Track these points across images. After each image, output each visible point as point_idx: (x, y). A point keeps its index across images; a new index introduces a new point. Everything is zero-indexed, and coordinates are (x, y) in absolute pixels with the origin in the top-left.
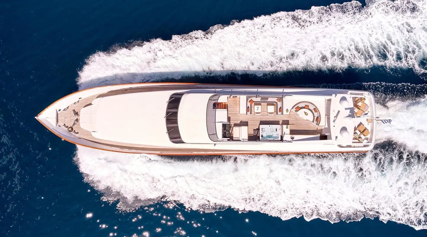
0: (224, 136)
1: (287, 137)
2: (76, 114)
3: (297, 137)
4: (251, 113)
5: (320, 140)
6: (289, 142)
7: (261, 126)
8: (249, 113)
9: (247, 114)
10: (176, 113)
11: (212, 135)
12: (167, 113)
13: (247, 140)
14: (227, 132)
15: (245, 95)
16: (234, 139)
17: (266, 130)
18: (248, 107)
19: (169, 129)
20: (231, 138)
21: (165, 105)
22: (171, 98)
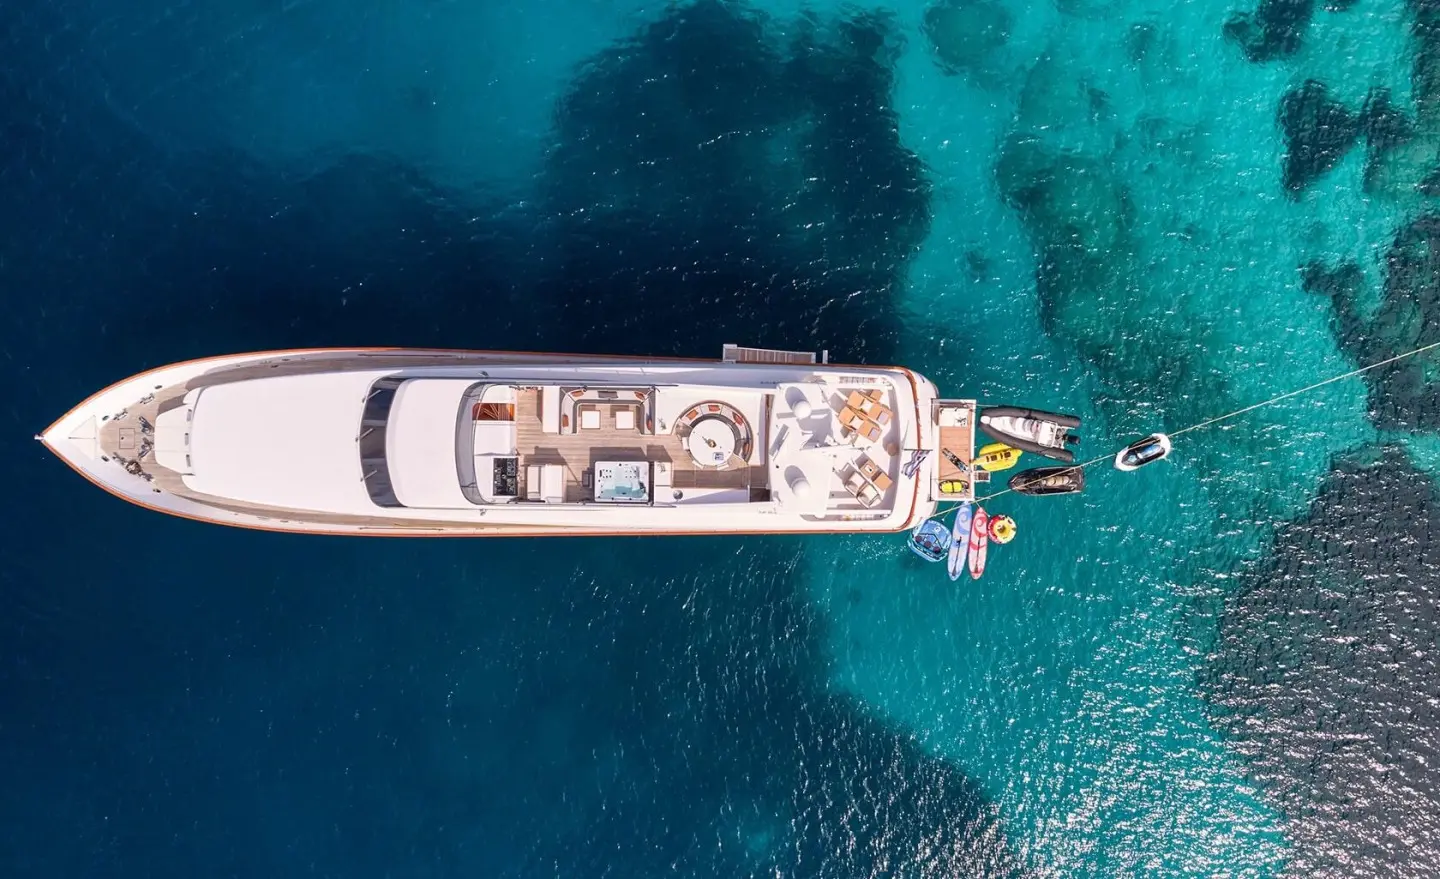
0: (502, 489)
1: (664, 494)
2: (147, 426)
3: (689, 493)
4: (574, 431)
5: (751, 501)
6: (670, 505)
7: (597, 464)
8: (568, 430)
9: (560, 433)
10: (383, 429)
11: (468, 488)
12: (364, 428)
13: (560, 500)
14: (509, 480)
15: (554, 384)
16: (529, 497)
17: (612, 476)
18: (566, 416)
19: (366, 469)
20: (522, 498)
21: (360, 408)
22: (374, 389)
